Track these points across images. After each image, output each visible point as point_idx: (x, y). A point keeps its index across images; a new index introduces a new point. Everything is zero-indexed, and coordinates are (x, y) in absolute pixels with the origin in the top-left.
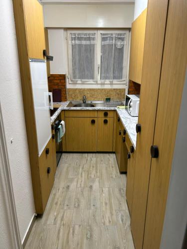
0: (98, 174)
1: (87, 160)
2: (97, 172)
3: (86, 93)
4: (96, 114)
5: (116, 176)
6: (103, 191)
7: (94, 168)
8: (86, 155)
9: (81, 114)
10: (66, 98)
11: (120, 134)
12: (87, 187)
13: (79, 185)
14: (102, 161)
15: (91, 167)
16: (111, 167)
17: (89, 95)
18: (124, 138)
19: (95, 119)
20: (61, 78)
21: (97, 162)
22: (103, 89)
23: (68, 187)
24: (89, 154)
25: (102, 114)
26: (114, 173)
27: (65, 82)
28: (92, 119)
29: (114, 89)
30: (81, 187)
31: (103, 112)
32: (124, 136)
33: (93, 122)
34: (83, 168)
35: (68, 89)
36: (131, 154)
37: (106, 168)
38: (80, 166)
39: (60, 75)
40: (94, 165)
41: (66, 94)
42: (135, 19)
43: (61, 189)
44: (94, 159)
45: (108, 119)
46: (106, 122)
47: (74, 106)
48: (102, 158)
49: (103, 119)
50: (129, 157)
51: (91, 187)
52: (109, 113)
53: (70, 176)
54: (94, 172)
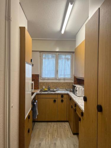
0: (59, 135)
1: (51, 127)
2: (58, 134)
3: (50, 85)
4: (56, 96)
5: (70, 136)
6: (63, 146)
7: (56, 131)
8: (50, 123)
9: (47, 96)
10: (38, 88)
11: (72, 107)
12: (52, 144)
13: (47, 143)
14: (60, 127)
15: (54, 131)
16: (67, 131)
17: (52, 86)
18: (76, 109)
19: (56, 99)
20: (36, 76)
21: (57, 127)
22: (59, 83)
23: (40, 144)
24: (52, 123)
26: (69, 134)
27: (38, 78)
28: (54, 99)
29: (66, 83)
30: (48, 144)
31: (61, 95)
32: (75, 108)
33: (55, 101)
34: (49, 132)
35: (40, 82)
36: (81, 118)
37: (64, 131)
38: (46, 130)
39: (36, 75)
40: (56, 130)
41: (39, 85)
42: (76, 47)
43: (35, 146)
44: (55, 126)
45: (63, 99)
46: (62, 101)
47: (44, 92)
48: (61, 125)
49: (61, 99)
50: (80, 120)
51: (55, 144)
52: (64, 95)
53: (41, 137)
54: (56, 134)
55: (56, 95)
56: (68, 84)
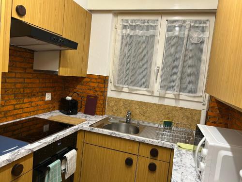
9: (109, 143)
19: (134, 158)
25: (146, 152)
28: (127, 156)
31: (150, 149)
33: (129, 162)
35: (109, 98)
39: (100, 77)
45: (157, 163)
46: (152, 168)
49: (149, 161)
52: (160, 152)
55: (136, 146)
56: (187, 113)
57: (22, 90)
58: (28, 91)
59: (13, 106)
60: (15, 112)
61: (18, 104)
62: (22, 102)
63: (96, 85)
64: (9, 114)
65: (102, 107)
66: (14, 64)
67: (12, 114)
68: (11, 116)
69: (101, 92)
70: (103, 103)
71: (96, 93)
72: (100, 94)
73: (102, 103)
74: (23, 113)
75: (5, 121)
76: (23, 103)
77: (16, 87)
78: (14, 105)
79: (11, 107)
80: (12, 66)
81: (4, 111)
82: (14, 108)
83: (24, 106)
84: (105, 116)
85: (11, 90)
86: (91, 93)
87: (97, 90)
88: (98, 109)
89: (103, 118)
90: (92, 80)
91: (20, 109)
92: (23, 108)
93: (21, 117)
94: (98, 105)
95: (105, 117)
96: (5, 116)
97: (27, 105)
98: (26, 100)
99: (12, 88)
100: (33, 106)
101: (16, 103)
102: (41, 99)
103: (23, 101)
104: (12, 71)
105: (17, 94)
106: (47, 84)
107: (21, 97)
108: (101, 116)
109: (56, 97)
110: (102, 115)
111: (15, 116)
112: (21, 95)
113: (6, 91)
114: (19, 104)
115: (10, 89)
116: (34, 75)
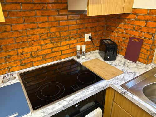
57: (57, 34)
58: (65, 34)
59: (51, 50)
60: (54, 55)
61: (55, 47)
62: (59, 45)
63: (143, 24)
64: (48, 57)
65: (148, 54)
66: (44, 7)
67: (51, 56)
68: (50, 58)
69: (150, 34)
70: (151, 49)
71: (143, 35)
72: (147, 36)
73: (149, 49)
74: (62, 55)
75: (44, 63)
76: (61, 46)
77: (51, 31)
78: (52, 48)
79: (49, 51)
80: (42, 9)
81: (42, 55)
82: (52, 51)
83: (61, 48)
84: (152, 64)
85: (46, 35)
86: (136, 34)
87: (145, 30)
88: (141, 56)
89: (147, 70)
90: (139, 17)
91: (58, 51)
92: (61, 51)
93: (60, 59)
94: (143, 50)
95: (150, 67)
96: (44, 59)
97: (65, 48)
98: (63, 43)
99: (46, 33)
100: (72, 48)
101: (53, 46)
102: (80, 41)
103: (61, 44)
104: (43, 15)
105: (53, 38)
106: (86, 25)
107: (57, 41)
108: (145, 65)
109: (96, 38)
110: (147, 64)
111: (54, 58)
112: (57, 38)
113: (40, 37)
114: (57, 47)
115: (44, 34)
116: (70, 17)
